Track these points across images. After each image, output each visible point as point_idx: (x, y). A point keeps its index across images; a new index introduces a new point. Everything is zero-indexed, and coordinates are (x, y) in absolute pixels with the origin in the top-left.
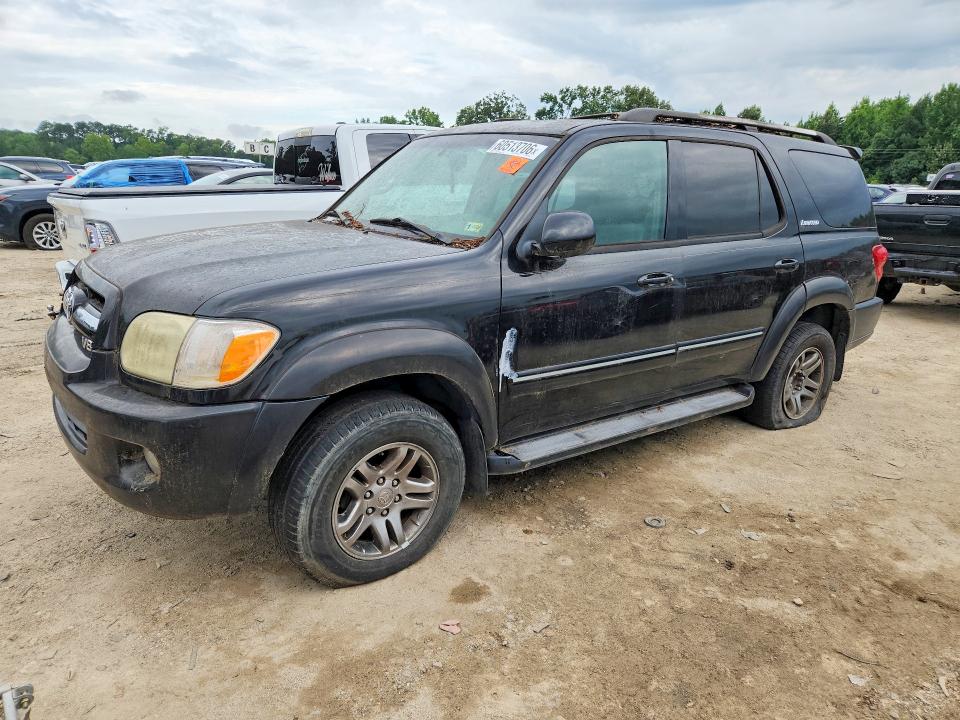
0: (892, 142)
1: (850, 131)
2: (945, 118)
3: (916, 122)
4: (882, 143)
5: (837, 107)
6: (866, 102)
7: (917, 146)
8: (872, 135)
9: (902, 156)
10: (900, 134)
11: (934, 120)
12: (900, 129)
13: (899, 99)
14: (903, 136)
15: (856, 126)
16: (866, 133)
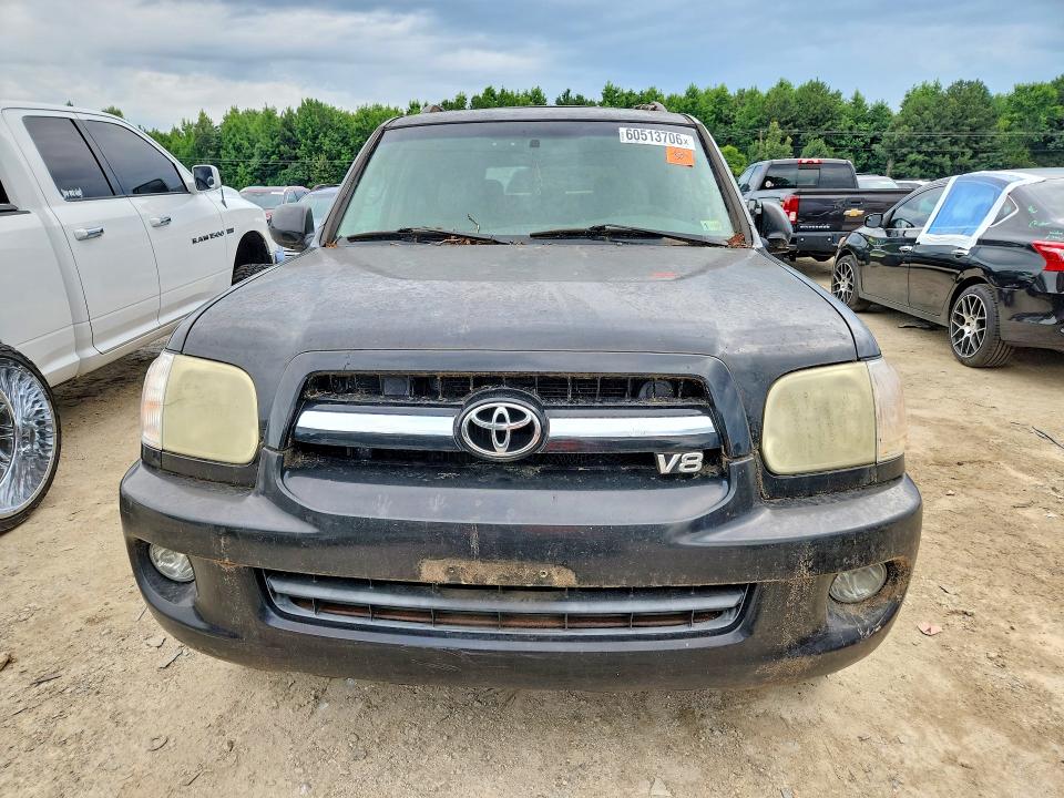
0: (273, 153)
1: (230, 140)
2: (313, 132)
3: (289, 133)
4: (265, 154)
5: (209, 115)
6: (235, 111)
7: (296, 158)
8: (253, 146)
9: (286, 167)
10: (278, 146)
11: (304, 132)
12: (277, 140)
13: (267, 110)
14: (282, 147)
15: (234, 136)
16: (246, 144)
